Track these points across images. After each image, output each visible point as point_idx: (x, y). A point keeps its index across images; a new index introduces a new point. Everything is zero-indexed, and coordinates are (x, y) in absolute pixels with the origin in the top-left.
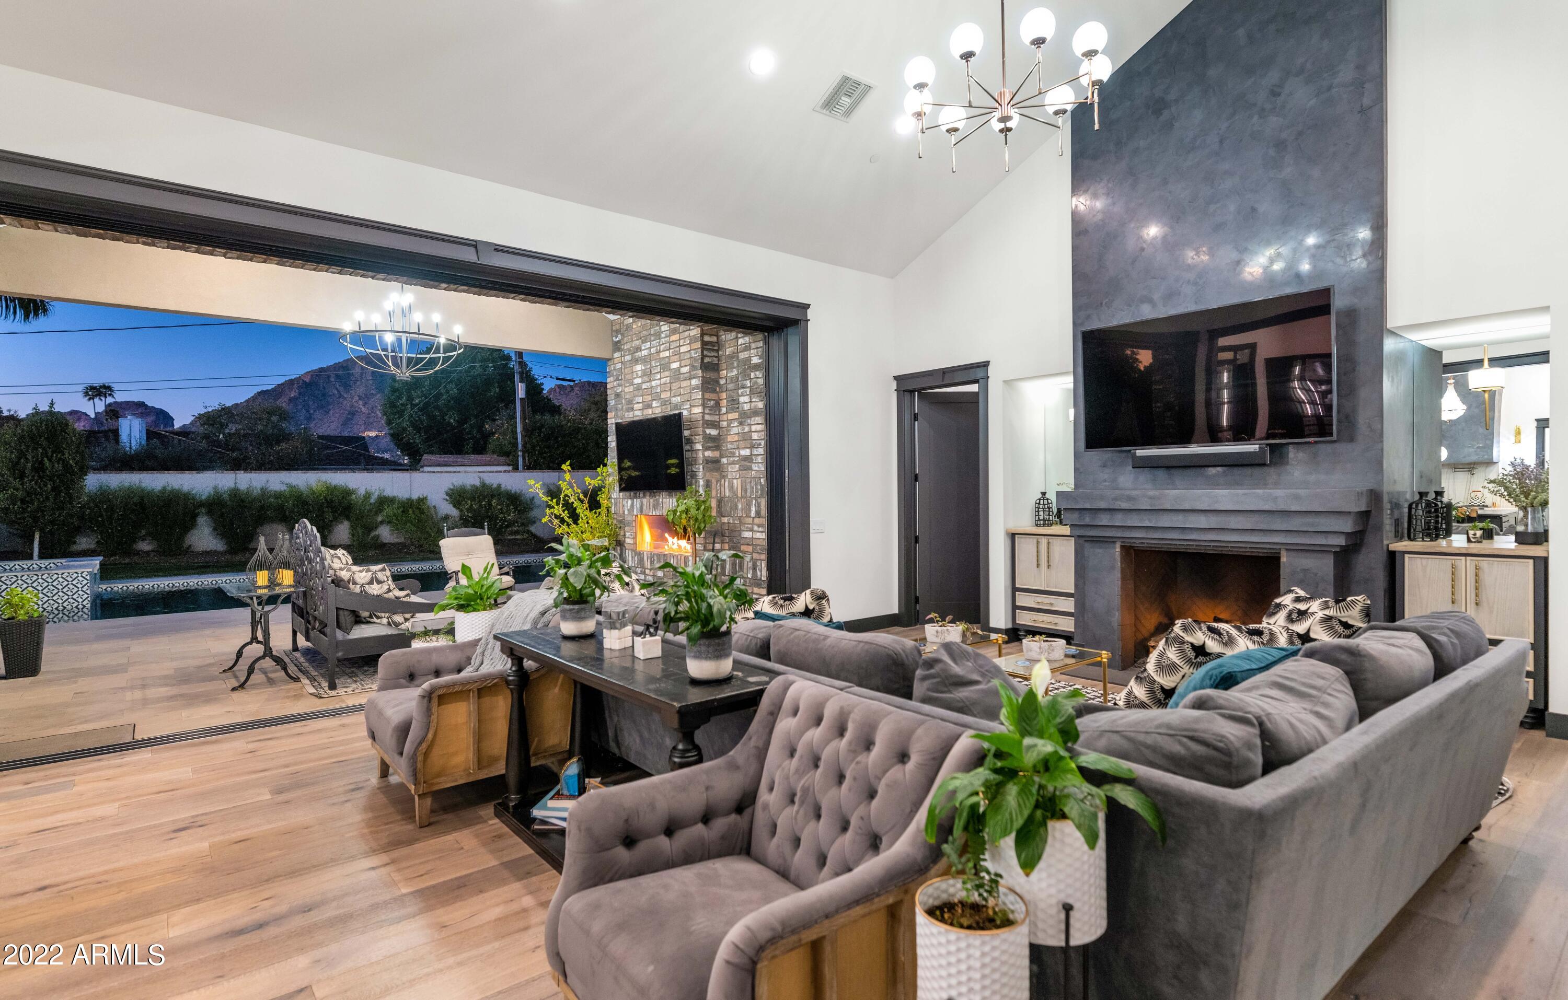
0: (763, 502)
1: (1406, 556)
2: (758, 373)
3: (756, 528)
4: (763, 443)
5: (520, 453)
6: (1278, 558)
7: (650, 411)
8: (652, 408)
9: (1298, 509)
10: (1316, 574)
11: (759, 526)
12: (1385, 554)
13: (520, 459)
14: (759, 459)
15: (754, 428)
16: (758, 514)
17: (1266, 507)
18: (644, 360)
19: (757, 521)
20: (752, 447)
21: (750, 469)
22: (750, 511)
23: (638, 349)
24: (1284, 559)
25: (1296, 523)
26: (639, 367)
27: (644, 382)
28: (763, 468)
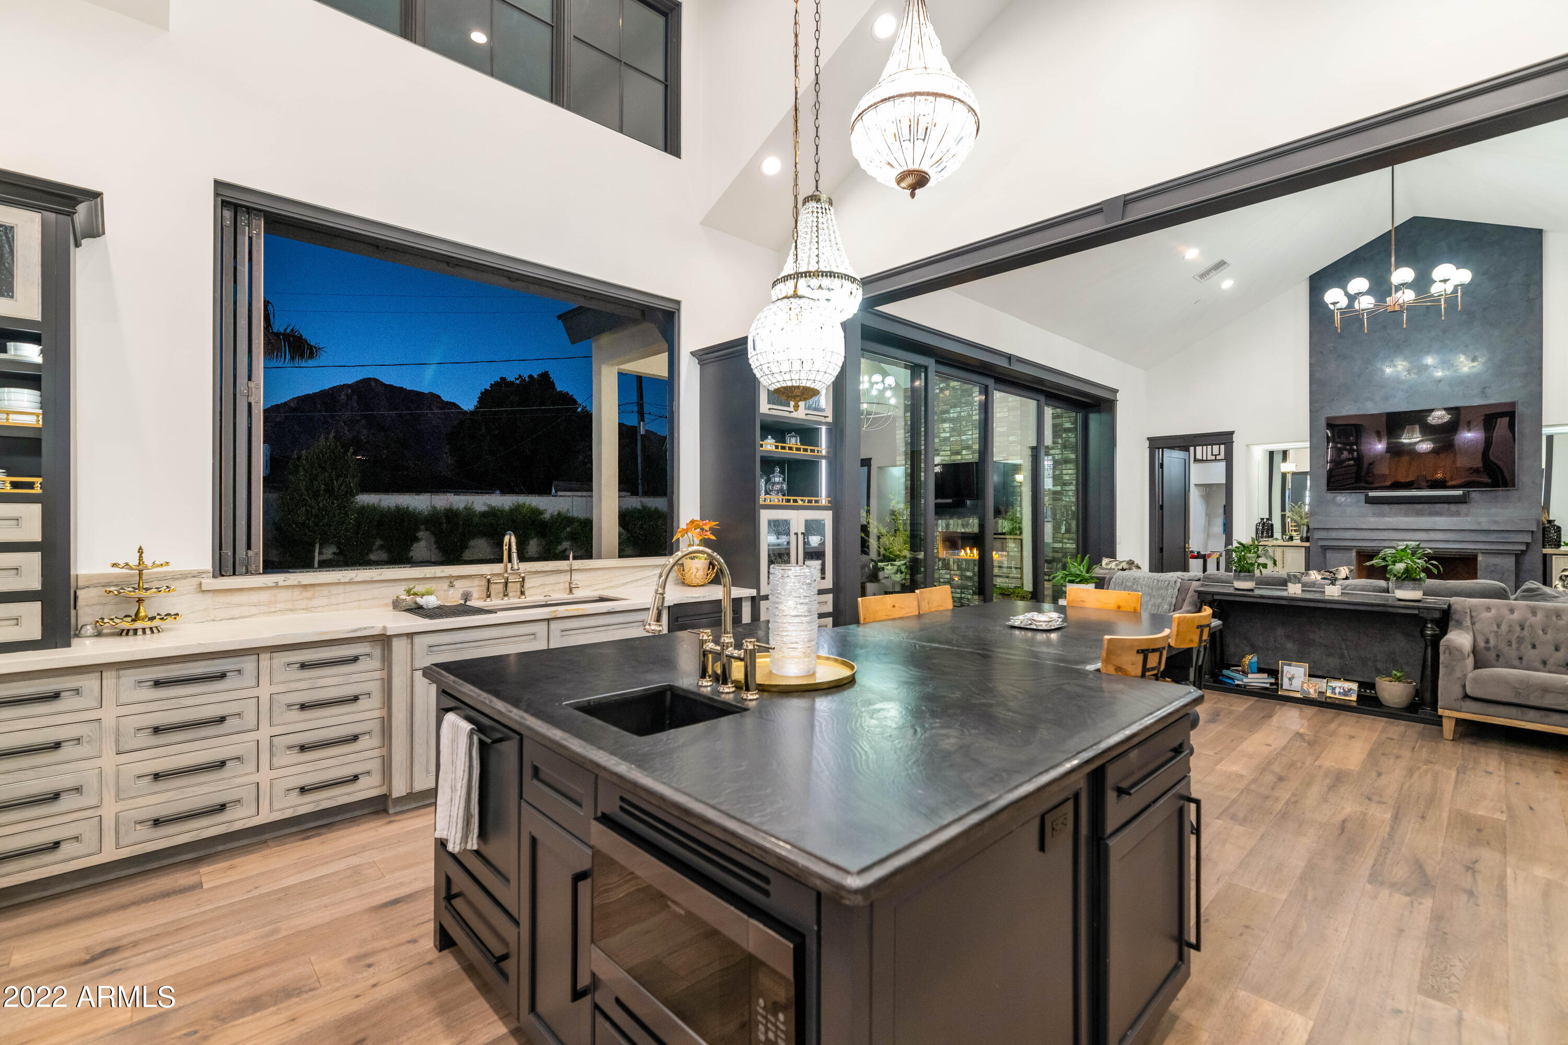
0: (1074, 524)
1: (1554, 557)
2: (1070, 434)
3: (1065, 541)
4: (1074, 482)
5: (640, 481)
6: (1476, 559)
7: (959, 457)
8: (962, 455)
9: (1496, 528)
10: (1503, 567)
11: (1069, 539)
12: (1541, 555)
13: (640, 487)
14: (1070, 493)
15: (1065, 472)
16: (1068, 531)
17: (1473, 528)
18: (952, 420)
19: (1067, 536)
20: (1065, 484)
21: (1061, 499)
22: (1060, 529)
23: (947, 412)
24: (1480, 558)
25: (1492, 538)
26: (946, 425)
27: (951, 436)
28: (1074, 499)
